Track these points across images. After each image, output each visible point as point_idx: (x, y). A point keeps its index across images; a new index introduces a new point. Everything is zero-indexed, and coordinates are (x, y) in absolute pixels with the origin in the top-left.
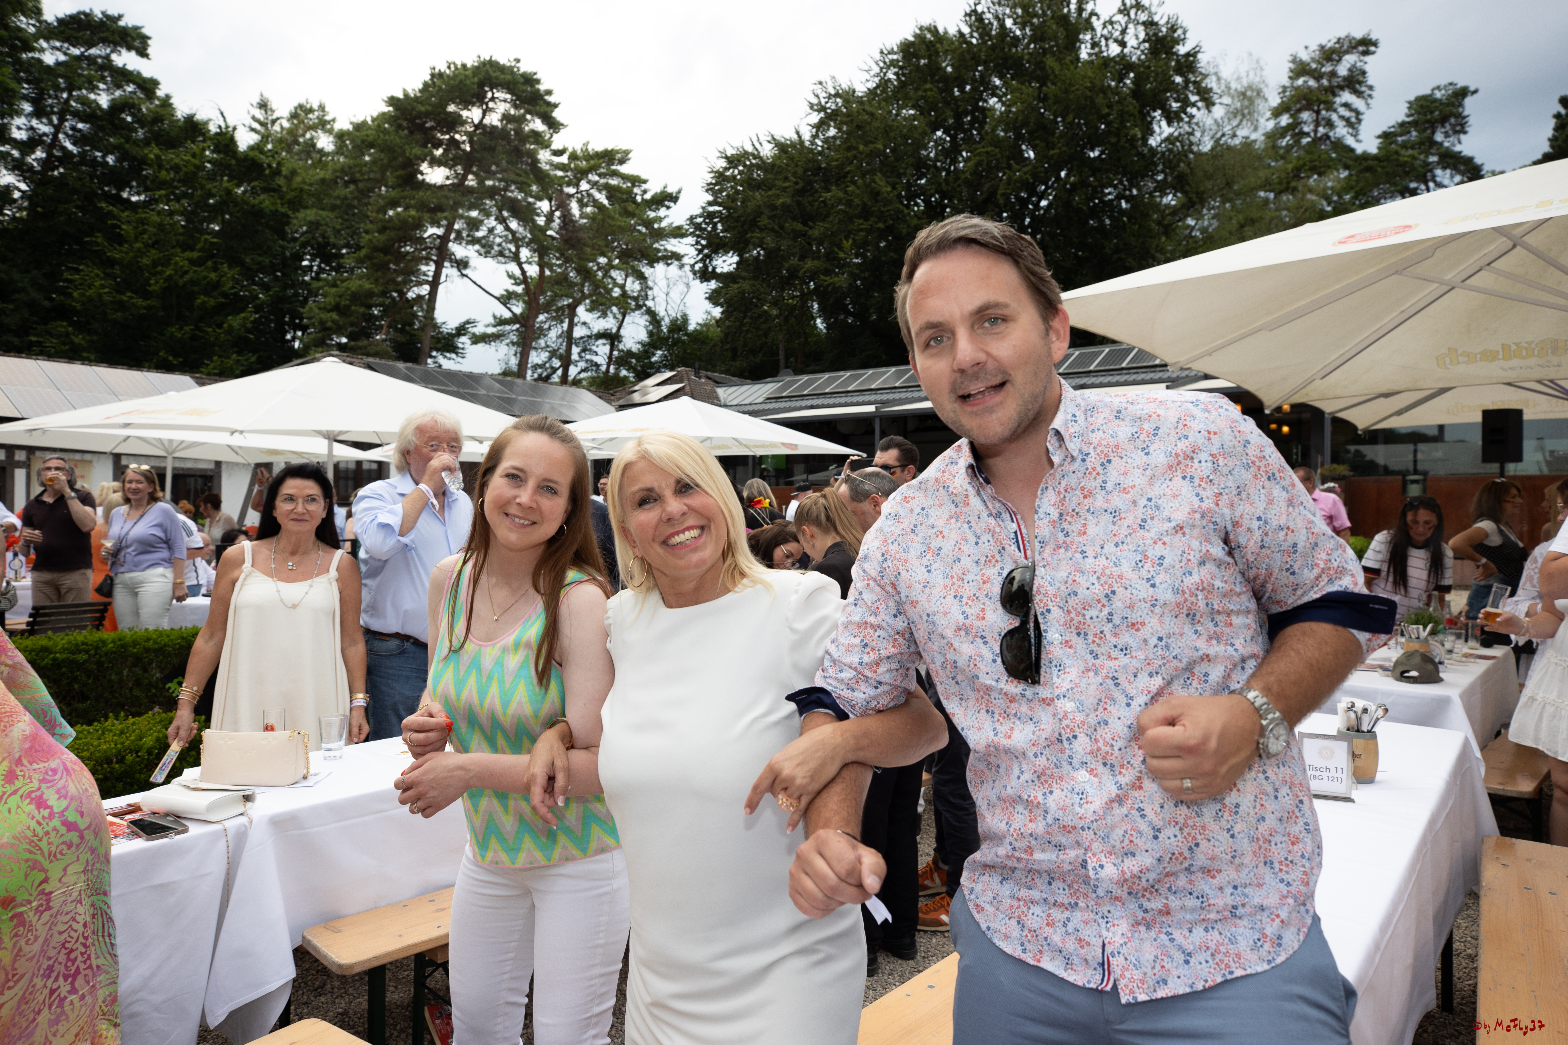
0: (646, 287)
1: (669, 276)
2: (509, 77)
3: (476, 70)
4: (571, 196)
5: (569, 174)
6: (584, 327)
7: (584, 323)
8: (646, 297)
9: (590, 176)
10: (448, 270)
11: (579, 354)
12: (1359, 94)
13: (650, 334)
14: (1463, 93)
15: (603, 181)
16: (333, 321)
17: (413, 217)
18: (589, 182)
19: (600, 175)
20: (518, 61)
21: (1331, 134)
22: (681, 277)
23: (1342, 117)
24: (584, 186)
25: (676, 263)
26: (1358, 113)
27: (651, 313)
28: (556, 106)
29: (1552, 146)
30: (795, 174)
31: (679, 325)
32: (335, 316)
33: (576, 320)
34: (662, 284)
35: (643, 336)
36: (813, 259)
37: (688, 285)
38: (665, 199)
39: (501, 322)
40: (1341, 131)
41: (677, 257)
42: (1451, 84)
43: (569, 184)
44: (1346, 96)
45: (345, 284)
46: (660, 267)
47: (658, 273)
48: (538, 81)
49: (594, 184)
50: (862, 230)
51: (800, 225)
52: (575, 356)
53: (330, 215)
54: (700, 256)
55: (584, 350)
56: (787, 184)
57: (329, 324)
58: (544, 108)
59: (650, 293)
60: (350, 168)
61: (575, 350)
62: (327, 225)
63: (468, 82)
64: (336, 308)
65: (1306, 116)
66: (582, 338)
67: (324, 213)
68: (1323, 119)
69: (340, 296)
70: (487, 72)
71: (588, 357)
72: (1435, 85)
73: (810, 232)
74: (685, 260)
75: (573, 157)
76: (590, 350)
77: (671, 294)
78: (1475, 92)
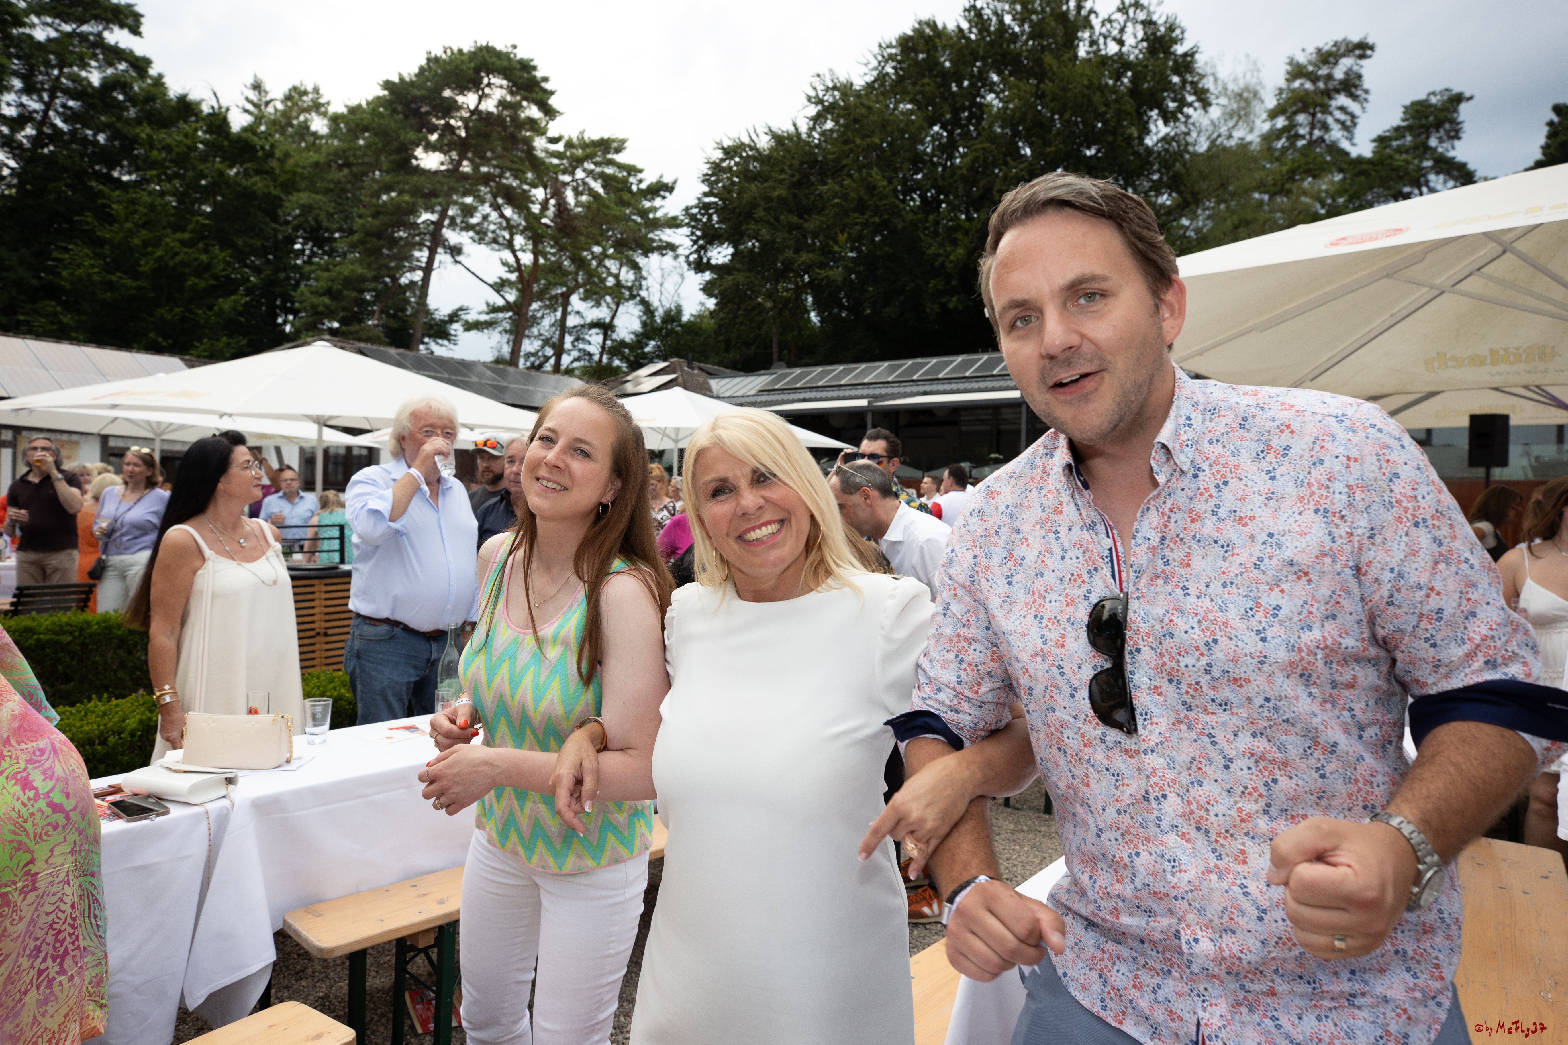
0: (639, 277)
1: (664, 266)
2: (505, 63)
3: (473, 55)
4: (565, 184)
5: (565, 162)
6: (577, 316)
7: (578, 313)
8: (640, 287)
9: (586, 165)
10: (442, 257)
11: (572, 343)
12: (1354, 97)
13: (644, 324)
14: (1457, 99)
15: (598, 170)
16: (325, 306)
17: (407, 202)
18: (584, 170)
19: (596, 164)
20: (515, 47)
21: (1326, 137)
22: (675, 268)
23: (1337, 121)
24: (580, 174)
25: (671, 253)
26: (1353, 116)
27: (645, 303)
28: (552, 93)
29: (1544, 154)
30: (791, 166)
31: (673, 316)
32: (326, 300)
33: (569, 309)
34: (657, 274)
35: (637, 326)
36: (808, 252)
37: (682, 276)
38: (660, 189)
39: (494, 309)
40: (1336, 134)
41: (672, 247)
42: (1447, 90)
43: (564, 172)
44: (1342, 100)
45: (337, 269)
46: (655, 257)
47: (652, 264)
48: (534, 68)
49: (590, 173)
50: (857, 224)
51: (796, 218)
52: (568, 345)
53: (324, 198)
54: (695, 247)
55: (577, 339)
56: (783, 176)
57: (321, 308)
58: (540, 95)
59: (644, 283)
60: (344, 151)
61: (568, 339)
62: (320, 208)
63: (464, 67)
64: (328, 292)
65: (1301, 118)
66: (575, 327)
67: (317, 197)
68: (1319, 122)
69: (333, 281)
70: (484, 58)
71: (581, 346)
72: (1431, 89)
73: (806, 225)
74: (680, 251)
75: (569, 145)
76: (583, 339)
77: (665, 285)
78: (1470, 98)
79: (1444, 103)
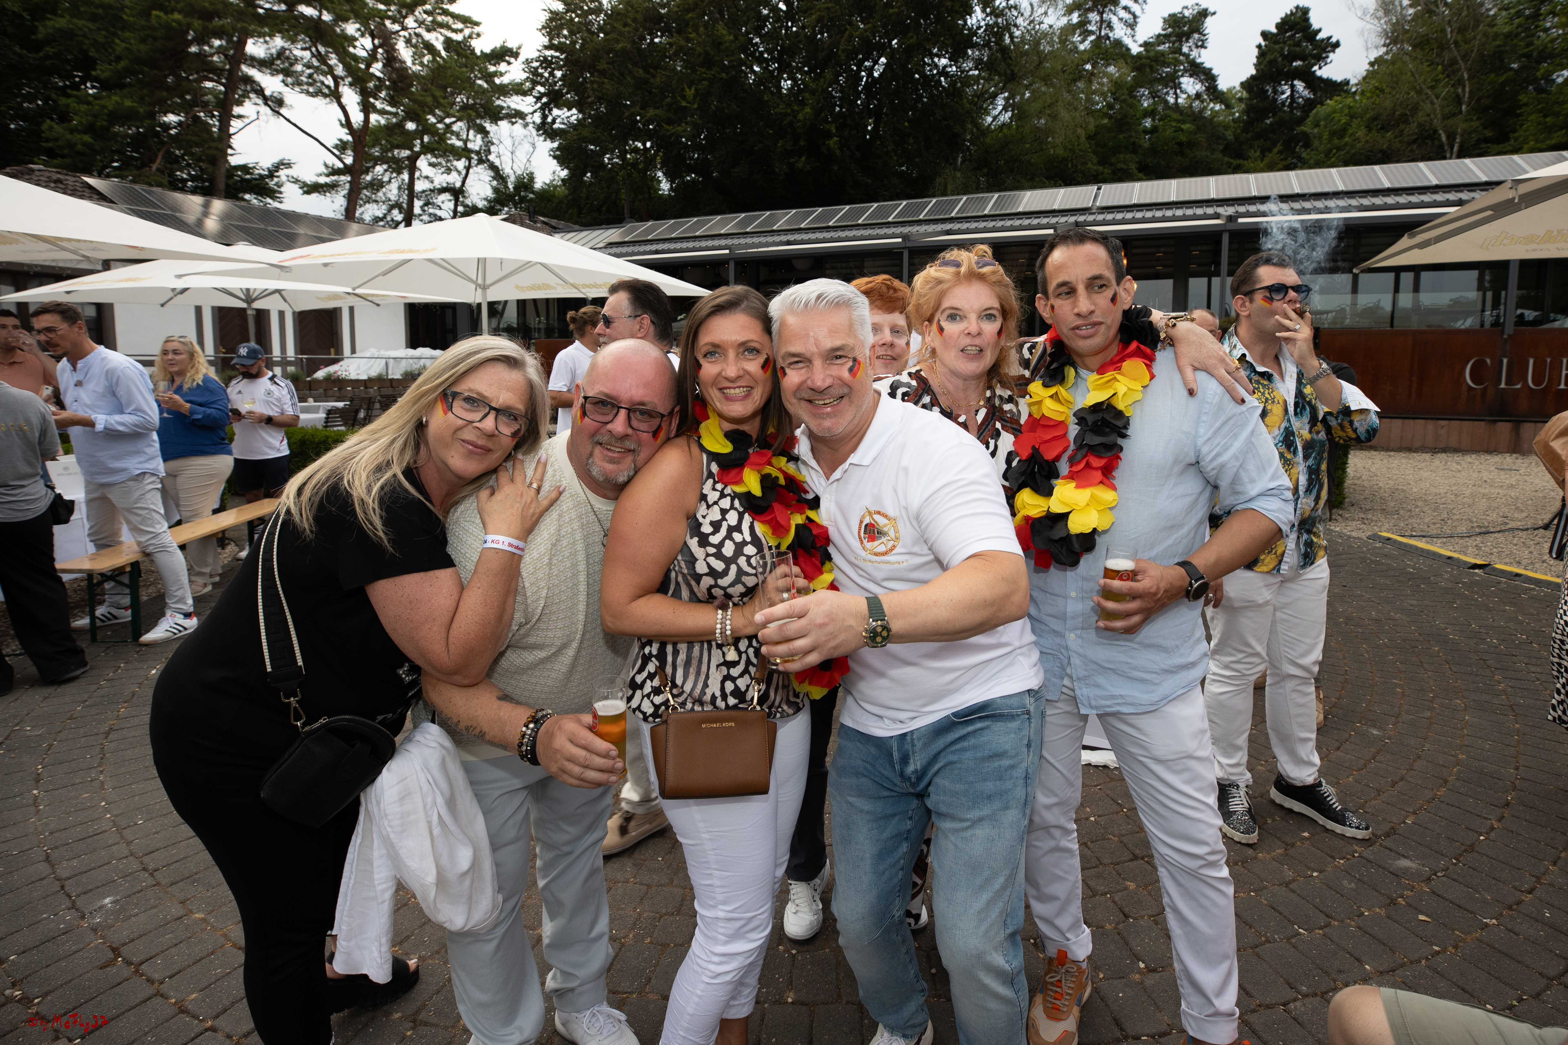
0: (488, 144)
1: (514, 134)
4: (395, 33)
5: (393, 7)
6: (426, 181)
7: (427, 177)
8: (489, 152)
9: (417, 13)
11: (422, 207)
13: (496, 190)
14: (1204, 14)
15: (431, 18)
16: (84, 144)
17: (178, 22)
18: (416, 19)
19: (427, 10)
21: (1111, 35)
22: (526, 136)
23: (1121, 19)
24: (411, 23)
25: (520, 121)
26: (1135, 17)
27: (493, 167)
30: (634, 20)
31: (525, 183)
32: (87, 138)
33: (417, 174)
34: (508, 142)
35: (489, 193)
36: (655, 108)
37: (534, 145)
38: (505, 53)
39: (335, 172)
40: (1120, 32)
41: (520, 115)
43: (394, 21)
46: (504, 124)
47: (501, 131)
49: (422, 22)
50: (704, 79)
51: (641, 71)
52: (417, 210)
53: (90, 25)
54: (539, 105)
55: (427, 204)
56: (627, 29)
57: (79, 147)
59: (492, 148)
61: (418, 204)
62: (85, 36)
64: (90, 129)
66: (424, 191)
67: (80, 23)
69: (95, 116)
71: (431, 211)
73: (652, 80)
74: (529, 119)
76: (433, 204)
77: (517, 153)
78: (1214, 13)
79: (1194, 17)
